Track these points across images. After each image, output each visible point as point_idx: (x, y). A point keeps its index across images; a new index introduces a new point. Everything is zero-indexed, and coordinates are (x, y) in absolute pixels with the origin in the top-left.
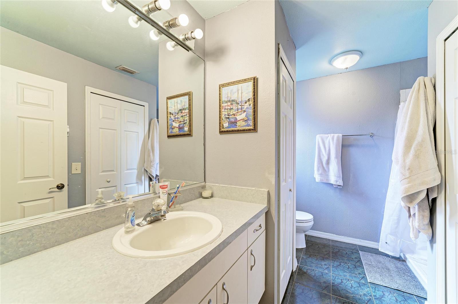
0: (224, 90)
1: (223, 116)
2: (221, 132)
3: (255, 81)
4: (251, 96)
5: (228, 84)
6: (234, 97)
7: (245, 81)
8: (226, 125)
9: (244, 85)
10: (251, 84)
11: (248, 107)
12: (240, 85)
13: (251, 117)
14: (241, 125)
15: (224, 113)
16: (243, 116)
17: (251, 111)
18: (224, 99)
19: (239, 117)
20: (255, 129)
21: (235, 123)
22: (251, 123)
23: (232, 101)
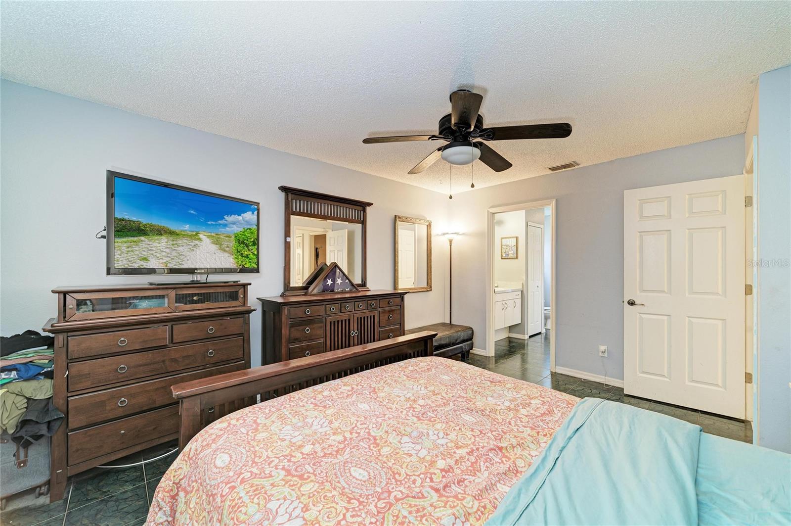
0: (503, 240)
1: (503, 252)
2: (502, 258)
3: (517, 238)
4: (515, 244)
5: (506, 238)
6: (508, 244)
7: (513, 237)
8: (504, 255)
9: (513, 239)
10: (515, 239)
11: (514, 248)
12: (510, 239)
13: (515, 253)
14: (511, 256)
15: (503, 250)
16: (512, 252)
17: (515, 250)
18: (503, 244)
19: (510, 253)
20: (517, 258)
21: (508, 255)
22: (515, 255)
23: (507, 245)
